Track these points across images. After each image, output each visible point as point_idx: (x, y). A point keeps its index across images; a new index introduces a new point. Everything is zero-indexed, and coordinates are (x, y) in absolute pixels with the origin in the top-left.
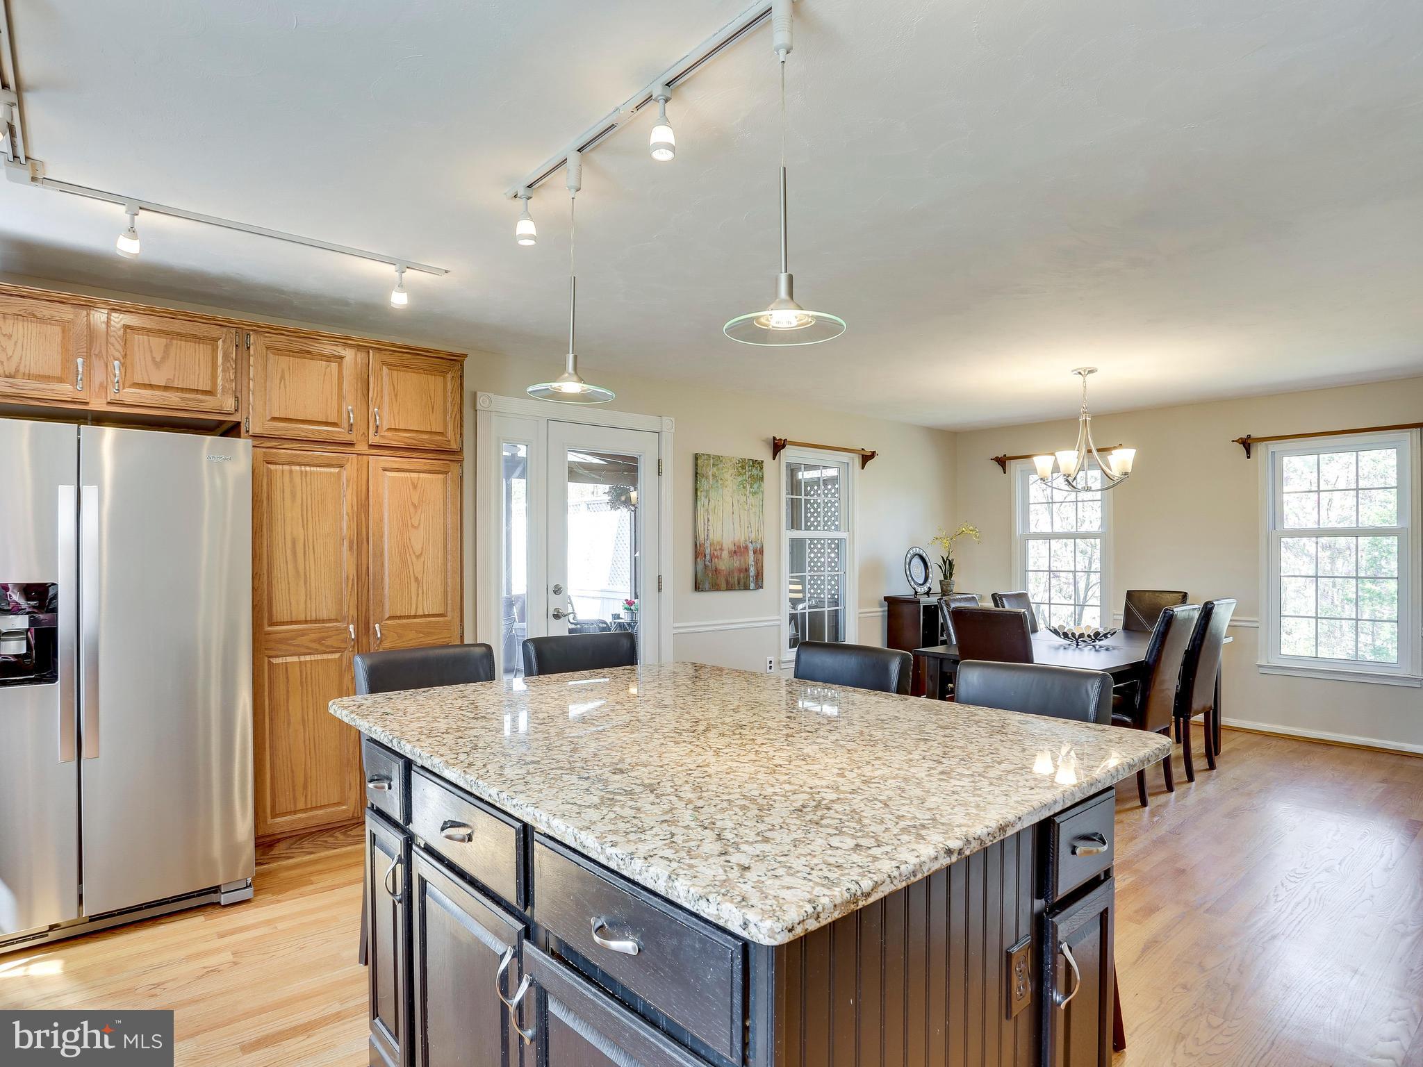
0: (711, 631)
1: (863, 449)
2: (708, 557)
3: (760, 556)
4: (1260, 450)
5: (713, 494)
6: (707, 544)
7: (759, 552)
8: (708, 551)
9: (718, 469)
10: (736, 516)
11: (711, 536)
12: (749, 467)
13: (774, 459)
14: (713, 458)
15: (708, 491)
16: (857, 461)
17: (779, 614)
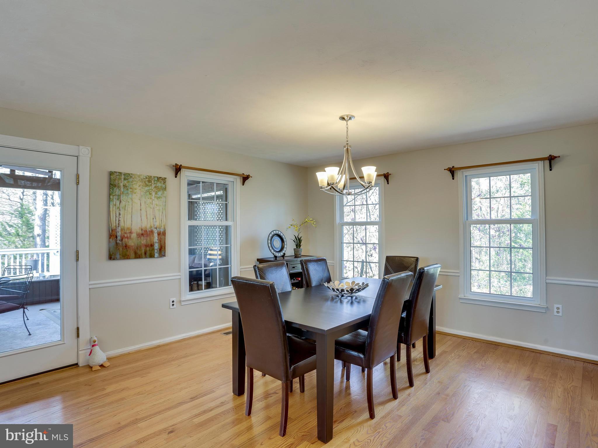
0: (122, 285)
1: (243, 174)
2: (119, 238)
3: (163, 237)
4: (459, 175)
5: (123, 198)
6: (119, 229)
7: (162, 234)
8: (119, 234)
9: (128, 182)
10: (143, 211)
11: (122, 224)
12: (154, 181)
13: (176, 177)
14: (124, 175)
15: (119, 196)
16: (239, 180)
17: (180, 271)
